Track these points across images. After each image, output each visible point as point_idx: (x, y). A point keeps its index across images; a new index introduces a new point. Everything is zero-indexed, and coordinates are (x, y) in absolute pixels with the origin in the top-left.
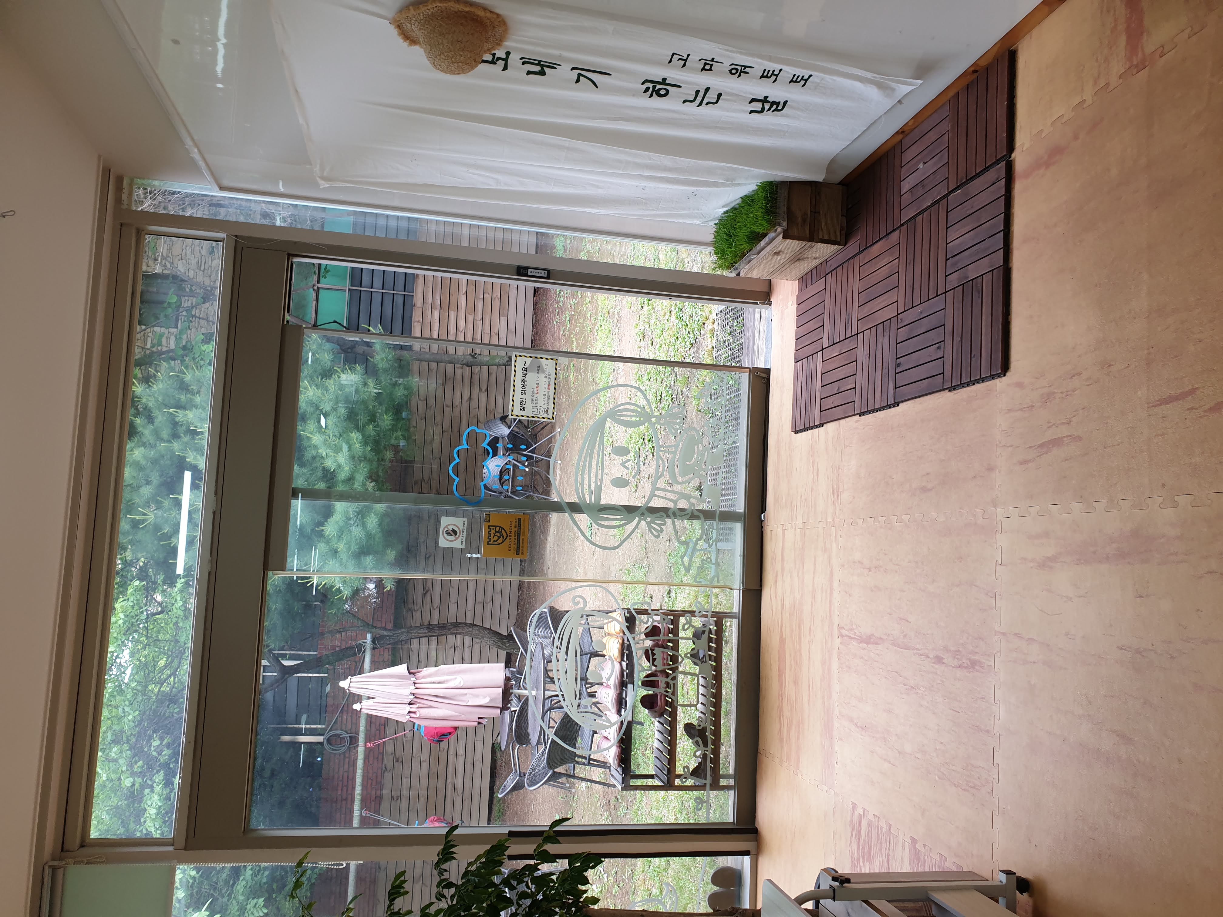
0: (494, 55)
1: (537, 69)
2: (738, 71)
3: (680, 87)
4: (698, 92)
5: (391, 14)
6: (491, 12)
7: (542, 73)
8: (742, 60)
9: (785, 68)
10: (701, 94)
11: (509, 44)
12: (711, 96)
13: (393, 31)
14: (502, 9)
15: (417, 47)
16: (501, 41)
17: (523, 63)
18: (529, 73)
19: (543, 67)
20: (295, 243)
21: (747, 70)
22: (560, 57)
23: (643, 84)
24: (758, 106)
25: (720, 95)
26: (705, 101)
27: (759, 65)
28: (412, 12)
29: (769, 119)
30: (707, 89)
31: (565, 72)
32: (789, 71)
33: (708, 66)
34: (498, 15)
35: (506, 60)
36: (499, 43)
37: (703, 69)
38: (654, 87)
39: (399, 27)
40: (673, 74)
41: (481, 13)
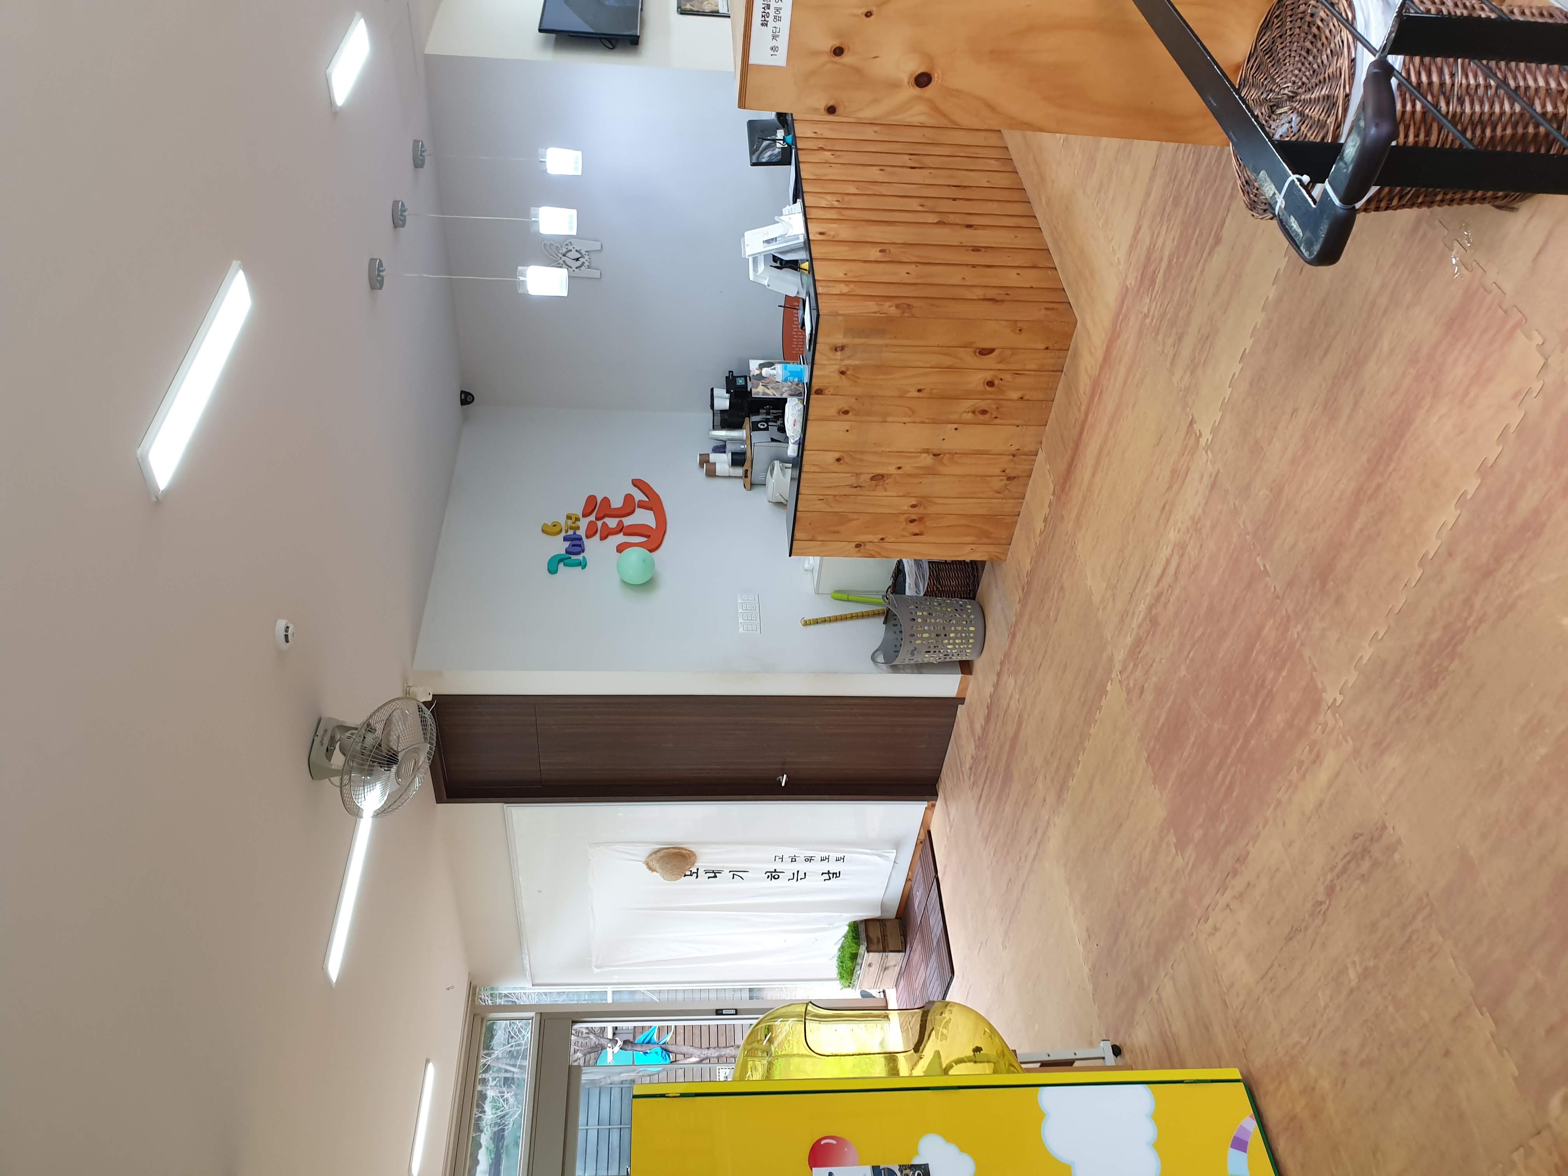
0: (691, 871)
1: (713, 875)
2: (809, 859)
3: (784, 872)
4: (794, 874)
5: (643, 860)
6: (689, 851)
7: (715, 877)
8: (809, 854)
9: (831, 854)
10: (796, 875)
11: (697, 865)
12: (801, 875)
13: (645, 867)
14: (692, 848)
15: (655, 873)
16: (694, 863)
17: (706, 873)
18: (709, 878)
19: (715, 873)
20: (577, 1012)
21: (813, 858)
22: (723, 867)
23: (766, 873)
24: (827, 876)
25: (805, 874)
26: (799, 879)
27: (818, 855)
28: (654, 856)
29: (834, 881)
30: (798, 872)
31: (726, 875)
32: (833, 856)
33: (794, 860)
34: (692, 851)
35: (697, 873)
36: (693, 865)
37: (792, 861)
38: (771, 875)
39: (647, 864)
40: (779, 867)
41: (684, 852)
